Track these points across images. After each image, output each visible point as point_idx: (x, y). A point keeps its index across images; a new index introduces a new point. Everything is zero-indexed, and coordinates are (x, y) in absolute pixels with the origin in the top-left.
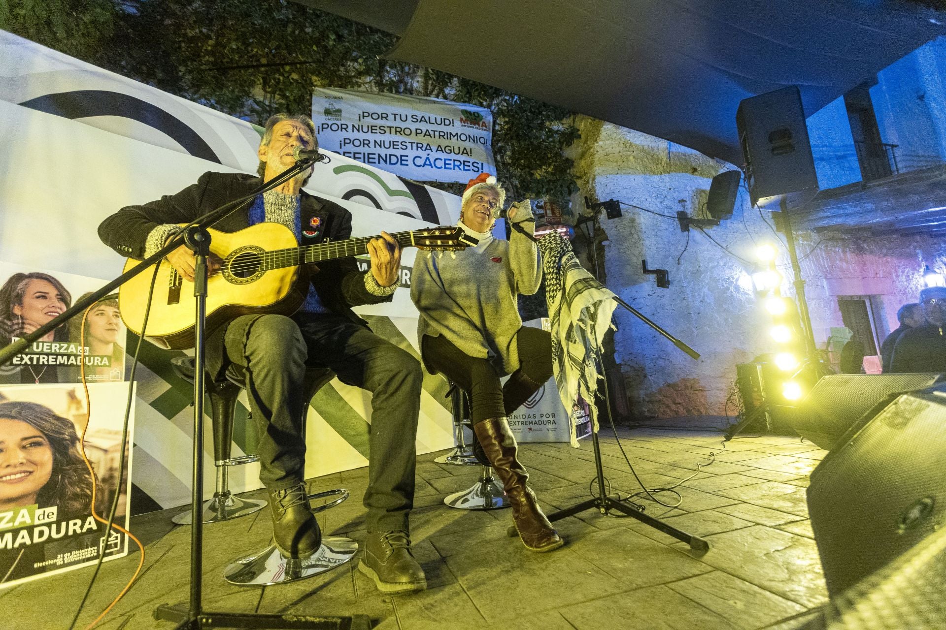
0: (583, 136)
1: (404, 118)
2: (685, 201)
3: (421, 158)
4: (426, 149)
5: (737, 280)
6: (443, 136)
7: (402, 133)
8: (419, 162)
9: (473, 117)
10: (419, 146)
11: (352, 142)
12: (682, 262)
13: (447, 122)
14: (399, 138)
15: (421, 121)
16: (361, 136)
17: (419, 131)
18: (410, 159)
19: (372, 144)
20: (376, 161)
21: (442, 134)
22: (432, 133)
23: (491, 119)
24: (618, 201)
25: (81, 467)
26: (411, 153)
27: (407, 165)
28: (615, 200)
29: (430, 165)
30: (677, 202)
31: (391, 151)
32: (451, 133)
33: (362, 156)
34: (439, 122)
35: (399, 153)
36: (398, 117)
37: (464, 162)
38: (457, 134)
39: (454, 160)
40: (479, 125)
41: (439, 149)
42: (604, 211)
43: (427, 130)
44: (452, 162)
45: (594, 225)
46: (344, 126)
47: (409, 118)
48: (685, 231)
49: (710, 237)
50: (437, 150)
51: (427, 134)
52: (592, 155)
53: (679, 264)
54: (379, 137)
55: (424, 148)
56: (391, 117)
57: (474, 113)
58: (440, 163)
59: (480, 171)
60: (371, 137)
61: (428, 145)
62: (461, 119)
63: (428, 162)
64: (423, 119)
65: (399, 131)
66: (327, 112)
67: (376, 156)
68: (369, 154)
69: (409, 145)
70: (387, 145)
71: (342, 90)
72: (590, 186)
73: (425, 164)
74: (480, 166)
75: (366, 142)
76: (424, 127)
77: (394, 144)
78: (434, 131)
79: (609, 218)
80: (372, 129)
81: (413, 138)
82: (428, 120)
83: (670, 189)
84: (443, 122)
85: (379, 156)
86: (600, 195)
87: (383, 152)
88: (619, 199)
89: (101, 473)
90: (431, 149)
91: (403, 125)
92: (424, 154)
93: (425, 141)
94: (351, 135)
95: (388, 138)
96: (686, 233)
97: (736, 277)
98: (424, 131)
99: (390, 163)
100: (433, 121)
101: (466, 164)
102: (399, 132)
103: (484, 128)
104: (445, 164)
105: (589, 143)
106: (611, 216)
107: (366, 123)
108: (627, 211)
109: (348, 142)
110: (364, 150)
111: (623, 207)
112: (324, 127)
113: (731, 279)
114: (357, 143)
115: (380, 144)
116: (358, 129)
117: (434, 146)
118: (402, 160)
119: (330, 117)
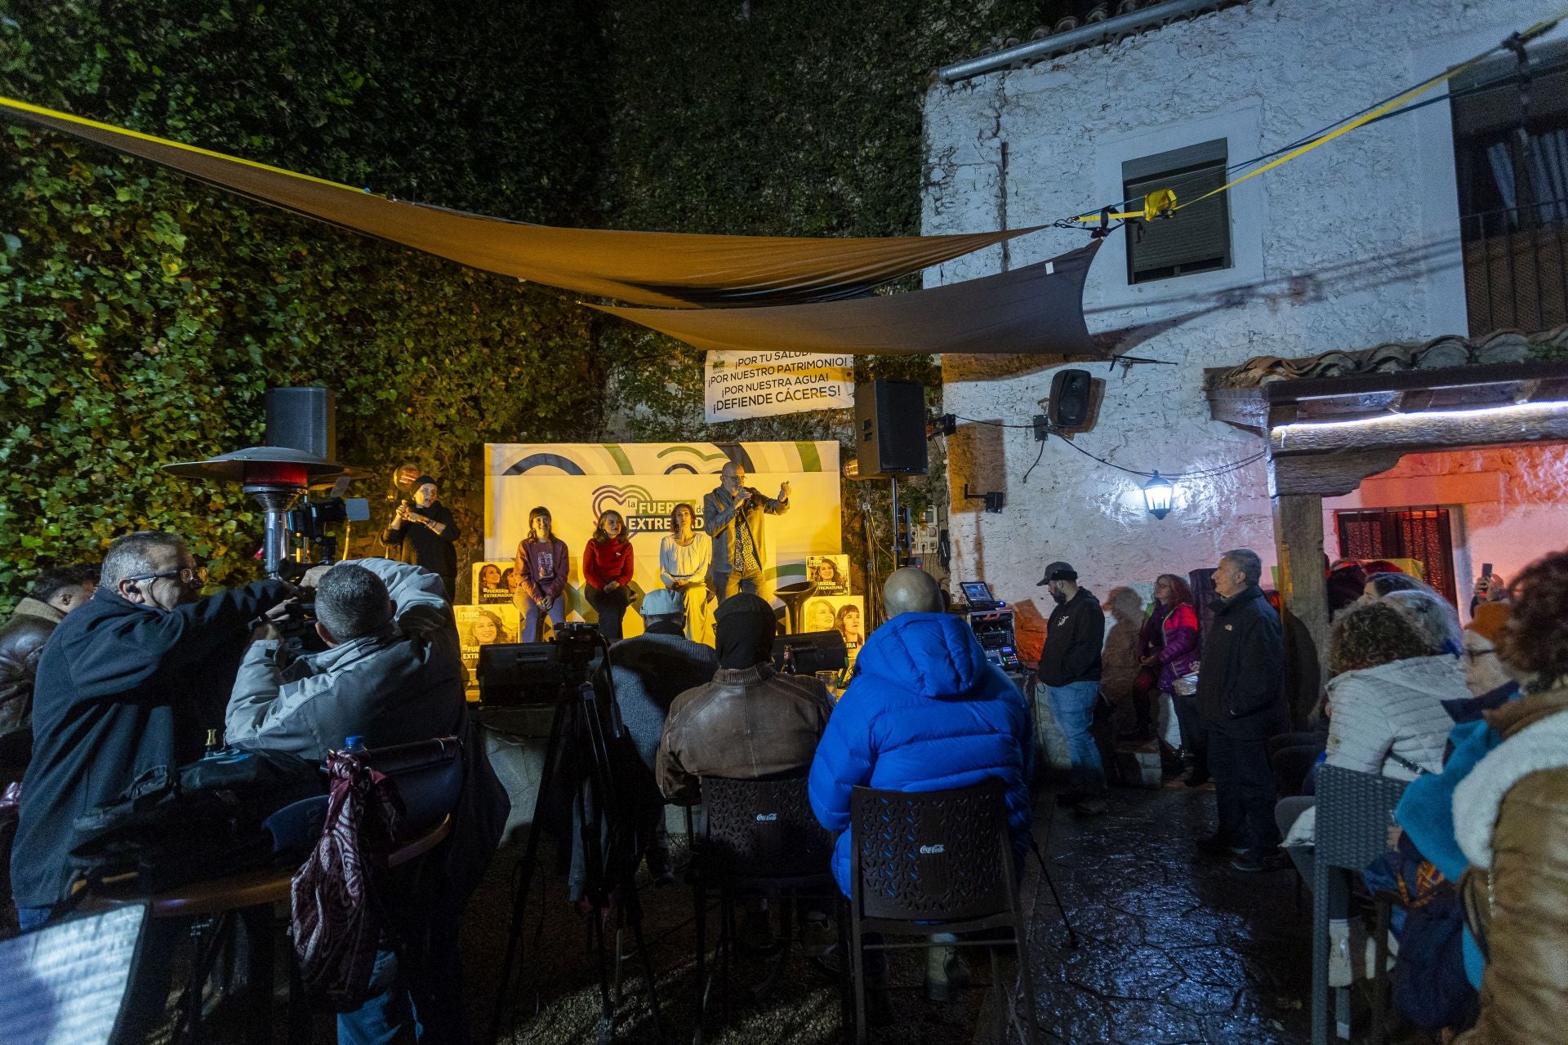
2: (1046, 401)
3: (782, 393)
5: (1119, 496)
7: (767, 372)
8: (781, 397)
10: (781, 382)
11: (730, 390)
12: (1029, 479)
14: (765, 378)
15: (783, 356)
16: (737, 383)
17: (781, 368)
18: (774, 396)
19: (745, 389)
20: (748, 403)
22: (791, 367)
24: (955, 416)
25: (505, 635)
26: (774, 390)
27: (772, 402)
28: (953, 413)
29: (791, 398)
30: (1034, 403)
31: (759, 392)
32: (808, 363)
33: (738, 401)
34: (798, 353)
35: (764, 392)
36: (765, 358)
37: (820, 389)
39: (812, 389)
41: (798, 381)
44: (809, 391)
46: (726, 377)
47: (774, 356)
49: (1075, 446)
51: (787, 369)
53: (1024, 482)
54: (749, 381)
56: (758, 361)
58: (799, 395)
59: (837, 398)
60: (744, 382)
61: (787, 380)
63: (789, 396)
66: (715, 366)
67: (748, 400)
68: (743, 398)
69: (772, 384)
70: (756, 387)
73: (787, 399)
74: (835, 390)
75: (741, 388)
76: (784, 362)
77: (760, 385)
78: (793, 365)
80: (745, 375)
81: (777, 376)
83: (1027, 388)
84: (802, 352)
85: (751, 399)
87: (752, 394)
88: (956, 412)
89: (510, 637)
90: (790, 383)
91: (769, 364)
92: (784, 389)
93: (784, 376)
94: (730, 383)
95: (755, 380)
96: (1041, 442)
97: (1117, 492)
98: (785, 366)
99: (760, 403)
101: (823, 390)
102: (765, 372)
104: (804, 394)
106: (945, 432)
107: (741, 369)
108: (962, 426)
109: (727, 390)
110: (739, 395)
111: (958, 422)
112: (714, 379)
113: (1107, 496)
114: (734, 390)
115: (750, 387)
116: (734, 377)
117: (793, 379)
118: (767, 399)
119: (717, 370)
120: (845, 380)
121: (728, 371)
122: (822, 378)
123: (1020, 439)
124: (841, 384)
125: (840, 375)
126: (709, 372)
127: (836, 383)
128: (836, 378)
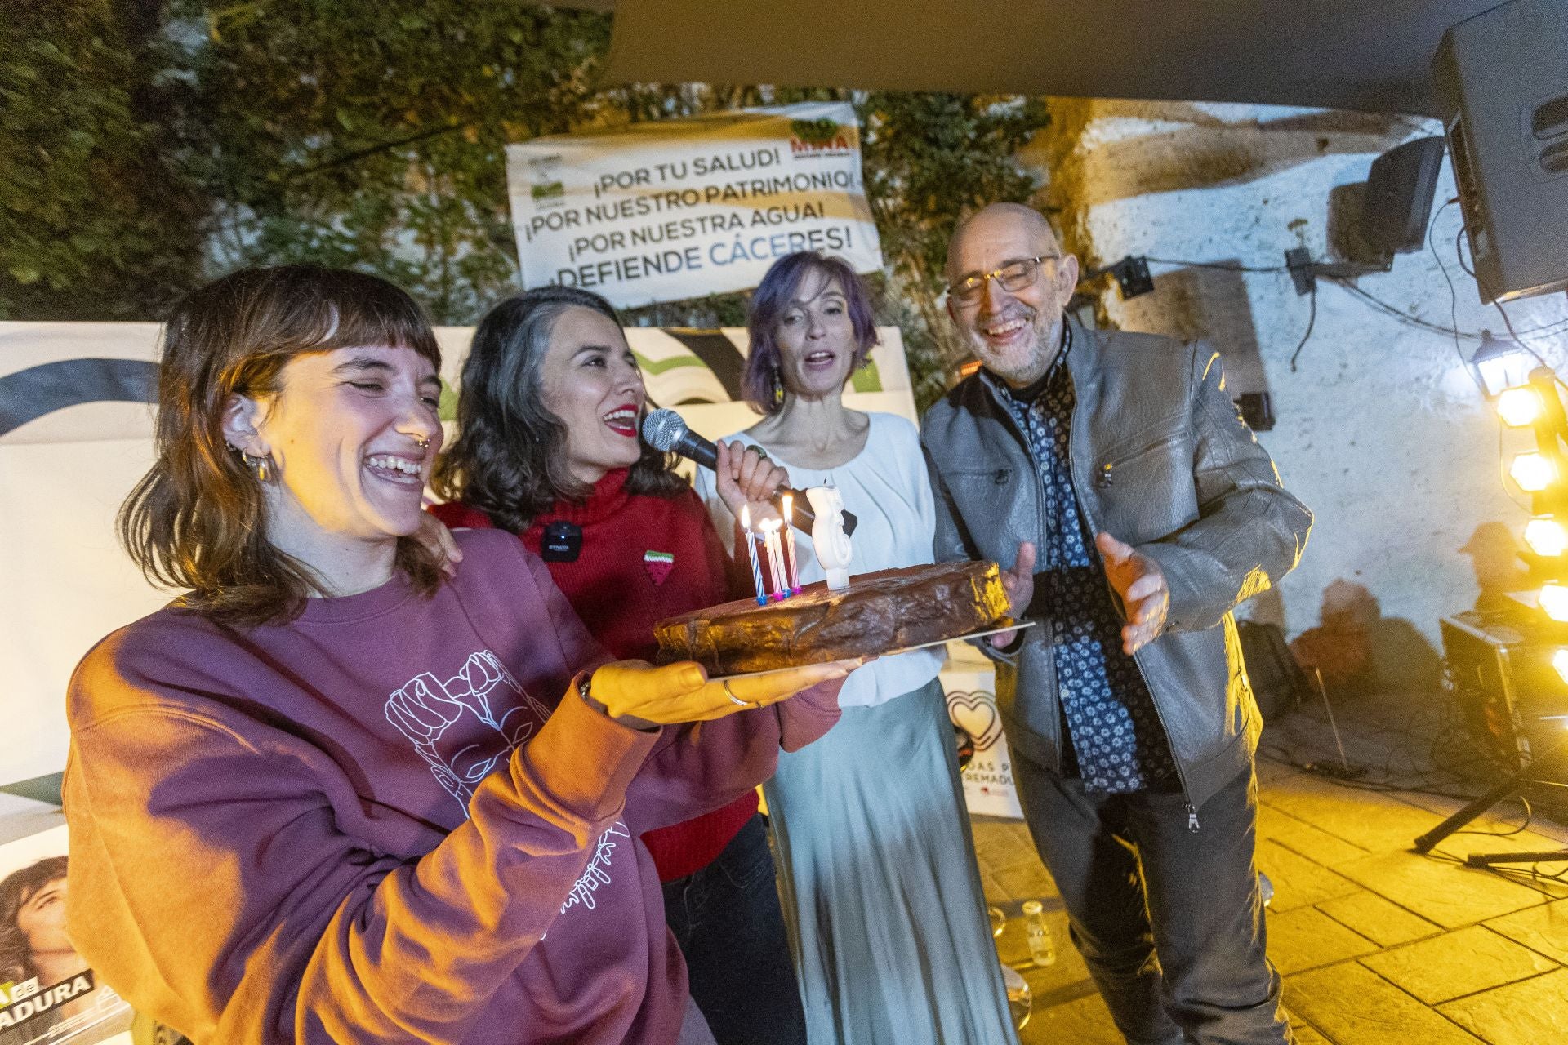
0: (1056, 119)
1: (679, 171)
2: (1304, 222)
3: (722, 245)
4: (732, 224)
5: (1440, 378)
6: (761, 191)
7: (681, 202)
8: (722, 254)
9: (818, 132)
10: (718, 223)
11: (590, 244)
12: (1299, 363)
13: (765, 158)
14: (678, 214)
15: (714, 168)
16: (606, 227)
17: (712, 192)
19: (628, 240)
20: (641, 271)
21: (758, 186)
22: (738, 189)
23: (854, 123)
24: (1144, 259)
26: (704, 240)
27: (699, 266)
28: (1135, 255)
29: (745, 255)
30: (1284, 228)
31: (667, 245)
32: (776, 181)
33: (612, 268)
34: (748, 161)
35: (680, 245)
36: (668, 172)
37: (810, 234)
38: (788, 179)
39: (791, 235)
40: (830, 146)
41: (757, 218)
42: (1114, 285)
43: (729, 186)
44: (786, 240)
45: (1096, 313)
46: (572, 216)
47: (691, 169)
48: (1305, 292)
49: (1368, 296)
50: (754, 222)
51: (729, 194)
52: (1078, 161)
53: (1294, 369)
54: (638, 223)
55: (727, 225)
56: (655, 175)
57: (818, 124)
58: (762, 248)
59: (845, 243)
60: (624, 225)
61: (735, 216)
62: (793, 143)
63: (739, 252)
64: (717, 165)
65: (675, 198)
66: (538, 193)
67: (640, 263)
68: (626, 261)
69: (697, 226)
70: (656, 235)
71: (559, 139)
72: (1080, 230)
73: (734, 257)
74: (842, 235)
75: (617, 238)
76: (720, 179)
77: (668, 231)
78: (742, 184)
79: (1126, 298)
80: (623, 209)
81: (704, 209)
82: (725, 163)
83: (1266, 202)
84: (757, 159)
85: (646, 260)
86: (1102, 248)
87: (651, 250)
88: (1145, 252)
90: (740, 224)
91: (680, 186)
92: (727, 237)
93: (725, 209)
94: (588, 229)
95: (656, 219)
96: (1308, 297)
97: (1435, 373)
98: (722, 188)
99: (669, 270)
100: (736, 162)
101: (815, 236)
102: (676, 203)
103: (842, 150)
104: (774, 246)
105: (1070, 134)
106: (1128, 292)
107: (610, 199)
108: (1166, 277)
109: (580, 246)
110: (617, 254)
111: (1155, 270)
112: (536, 225)
113: (1424, 381)
114: (600, 244)
115: (643, 237)
116: (597, 214)
117: (746, 215)
118: (688, 258)
119: (544, 201)
120: (858, 218)
121: (570, 203)
122: (809, 211)
123: (1272, 295)
124: (853, 224)
125: (848, 206)
126: (522, 210)
127: (840, 223)
128: (837, 214)
